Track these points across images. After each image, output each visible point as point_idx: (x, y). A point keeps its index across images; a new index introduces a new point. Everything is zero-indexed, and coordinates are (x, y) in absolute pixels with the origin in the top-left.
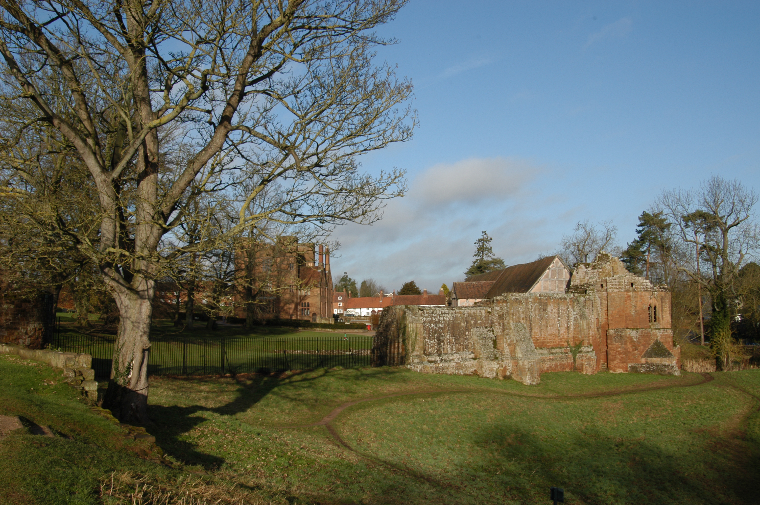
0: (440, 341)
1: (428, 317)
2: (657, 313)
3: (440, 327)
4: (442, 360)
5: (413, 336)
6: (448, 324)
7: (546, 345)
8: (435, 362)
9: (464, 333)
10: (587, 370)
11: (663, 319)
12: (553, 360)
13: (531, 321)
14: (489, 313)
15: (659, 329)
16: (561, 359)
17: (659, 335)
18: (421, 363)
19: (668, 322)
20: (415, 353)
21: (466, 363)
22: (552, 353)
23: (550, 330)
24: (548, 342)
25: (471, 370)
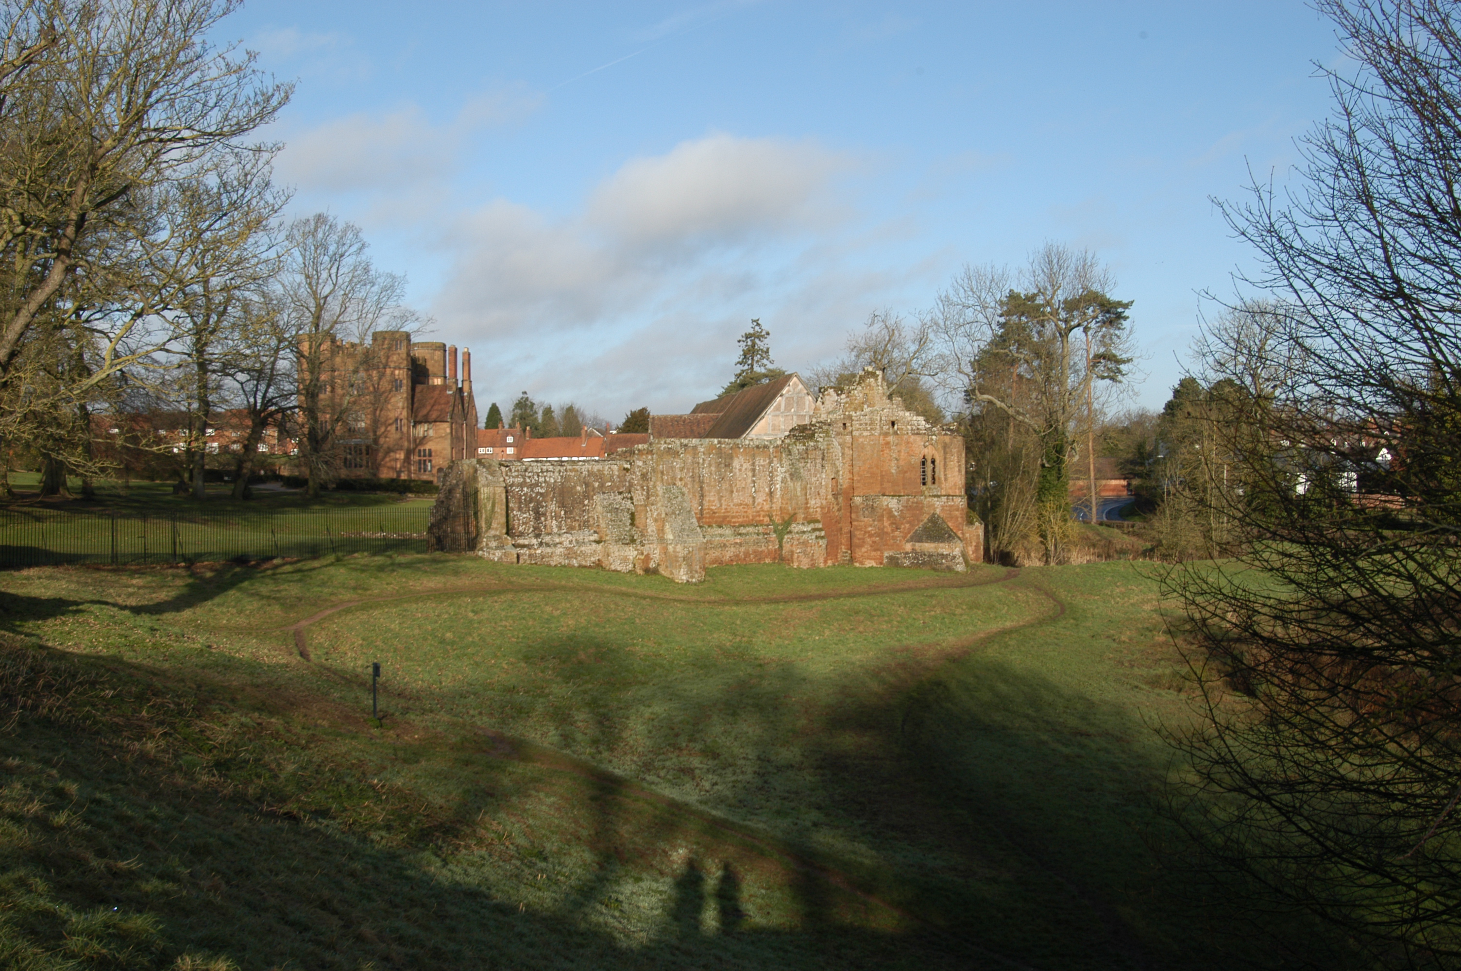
0: (538, 515)
1: (517, 476)
2: (937, 470)
3: (538, 493)
4: (541, 544)
5: (489, 507)
6: (553, 488)
7: (730, 522)
8: (529, 546)
9: (582, 502)
10: (800, 562)
11: (946, 479)
12: (741, 545)
13: (701, 483)
14: (627, 470)
15: (938, 496)
16: (756, 543)
17: (938, 505)
18: (500, 547)
19: (955, 484)
20: (492, 533)
21: (583, 549)
22: (740, 534)
23: (737, 498)
24: (733, 517)
25: (593, 559)
